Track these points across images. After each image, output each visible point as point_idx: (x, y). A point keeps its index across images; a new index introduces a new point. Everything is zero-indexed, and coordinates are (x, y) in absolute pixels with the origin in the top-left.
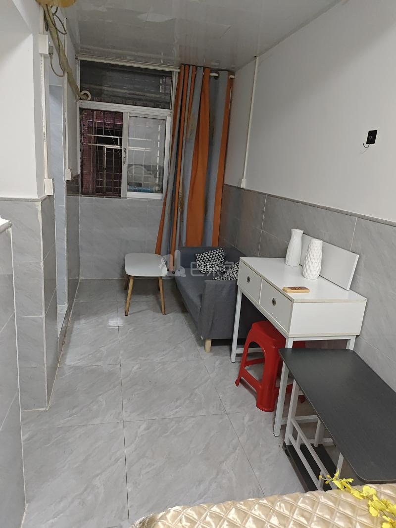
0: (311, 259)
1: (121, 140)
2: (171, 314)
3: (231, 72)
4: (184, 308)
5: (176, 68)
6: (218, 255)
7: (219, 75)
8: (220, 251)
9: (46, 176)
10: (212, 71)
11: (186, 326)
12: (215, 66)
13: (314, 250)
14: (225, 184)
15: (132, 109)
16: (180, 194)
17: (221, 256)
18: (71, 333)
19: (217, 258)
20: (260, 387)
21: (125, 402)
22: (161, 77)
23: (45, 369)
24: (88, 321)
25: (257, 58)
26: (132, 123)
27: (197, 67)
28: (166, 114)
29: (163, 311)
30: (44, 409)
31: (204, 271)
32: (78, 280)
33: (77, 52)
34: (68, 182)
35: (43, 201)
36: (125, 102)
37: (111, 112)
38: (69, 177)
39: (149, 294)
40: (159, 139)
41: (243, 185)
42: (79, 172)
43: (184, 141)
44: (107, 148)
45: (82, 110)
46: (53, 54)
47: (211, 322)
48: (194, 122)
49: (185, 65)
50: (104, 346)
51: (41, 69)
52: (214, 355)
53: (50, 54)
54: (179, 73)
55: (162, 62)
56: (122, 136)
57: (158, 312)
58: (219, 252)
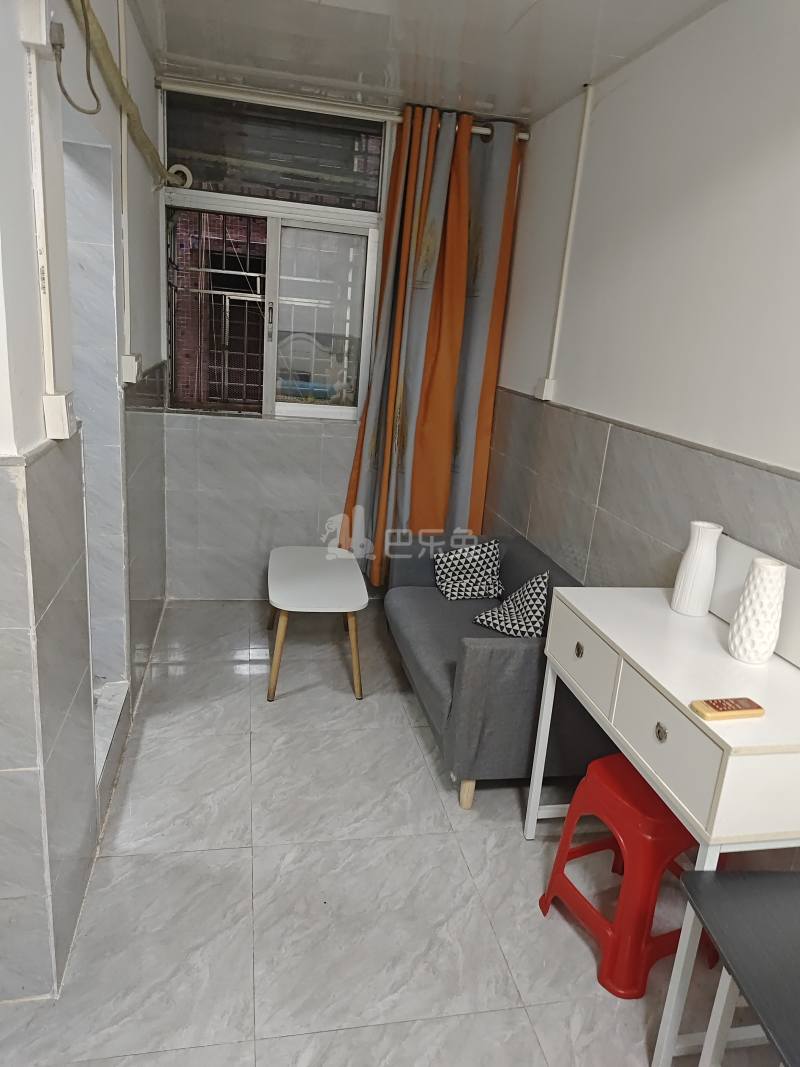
0: (754, 612)
1: (263, 280)
2: (375, 696)
3: (522, 126)
4: (405, 680)
5: (392, 114)
6: (487, 556)
7: (493, 131)
8: (491, 547)
9: (49, 387)
10: (479, 121)
11: (410, 732)
12: (486, 110)
13: (765, 589)
14: (502, 388)
15: (288, 211)
16: (397, 410)
17: (493, 558)
18: (136, 753)
19: (484, 563)
20: (610, 933)
21: (260, 973)
22: (357, 135)
23: (50, 899)
24: (177, 718)
25: (591, 90)
26: (288, 243)
27: (441, 112)
28: (368, 223)
29: (357, 689)
30: (48, 996)
31: (452, 595)
32: (161, 602)
33: (159, 72)
34: (128, 387)
35: (32, 462)
36: (274, 193)
37: (241, 216)
38: (131, 374)
39: (325, 643)
40: (350, 280)
41: (549, 394)
42: (164, 357)
43: (409, 286)
44: (231, 300)
45: (171, 211)
46: (62, 46)
47: (476, 740)
48: (432, 242)
49: (414, 106)
50: (214, 792)
51: (28, 87)
52: (482, 817)
53: (54, 46)
54: (400, 126)
55: (359, 97)
56: (264, 273)
57: (343, 690)
58: (489, 550)
